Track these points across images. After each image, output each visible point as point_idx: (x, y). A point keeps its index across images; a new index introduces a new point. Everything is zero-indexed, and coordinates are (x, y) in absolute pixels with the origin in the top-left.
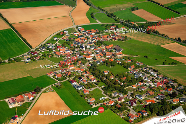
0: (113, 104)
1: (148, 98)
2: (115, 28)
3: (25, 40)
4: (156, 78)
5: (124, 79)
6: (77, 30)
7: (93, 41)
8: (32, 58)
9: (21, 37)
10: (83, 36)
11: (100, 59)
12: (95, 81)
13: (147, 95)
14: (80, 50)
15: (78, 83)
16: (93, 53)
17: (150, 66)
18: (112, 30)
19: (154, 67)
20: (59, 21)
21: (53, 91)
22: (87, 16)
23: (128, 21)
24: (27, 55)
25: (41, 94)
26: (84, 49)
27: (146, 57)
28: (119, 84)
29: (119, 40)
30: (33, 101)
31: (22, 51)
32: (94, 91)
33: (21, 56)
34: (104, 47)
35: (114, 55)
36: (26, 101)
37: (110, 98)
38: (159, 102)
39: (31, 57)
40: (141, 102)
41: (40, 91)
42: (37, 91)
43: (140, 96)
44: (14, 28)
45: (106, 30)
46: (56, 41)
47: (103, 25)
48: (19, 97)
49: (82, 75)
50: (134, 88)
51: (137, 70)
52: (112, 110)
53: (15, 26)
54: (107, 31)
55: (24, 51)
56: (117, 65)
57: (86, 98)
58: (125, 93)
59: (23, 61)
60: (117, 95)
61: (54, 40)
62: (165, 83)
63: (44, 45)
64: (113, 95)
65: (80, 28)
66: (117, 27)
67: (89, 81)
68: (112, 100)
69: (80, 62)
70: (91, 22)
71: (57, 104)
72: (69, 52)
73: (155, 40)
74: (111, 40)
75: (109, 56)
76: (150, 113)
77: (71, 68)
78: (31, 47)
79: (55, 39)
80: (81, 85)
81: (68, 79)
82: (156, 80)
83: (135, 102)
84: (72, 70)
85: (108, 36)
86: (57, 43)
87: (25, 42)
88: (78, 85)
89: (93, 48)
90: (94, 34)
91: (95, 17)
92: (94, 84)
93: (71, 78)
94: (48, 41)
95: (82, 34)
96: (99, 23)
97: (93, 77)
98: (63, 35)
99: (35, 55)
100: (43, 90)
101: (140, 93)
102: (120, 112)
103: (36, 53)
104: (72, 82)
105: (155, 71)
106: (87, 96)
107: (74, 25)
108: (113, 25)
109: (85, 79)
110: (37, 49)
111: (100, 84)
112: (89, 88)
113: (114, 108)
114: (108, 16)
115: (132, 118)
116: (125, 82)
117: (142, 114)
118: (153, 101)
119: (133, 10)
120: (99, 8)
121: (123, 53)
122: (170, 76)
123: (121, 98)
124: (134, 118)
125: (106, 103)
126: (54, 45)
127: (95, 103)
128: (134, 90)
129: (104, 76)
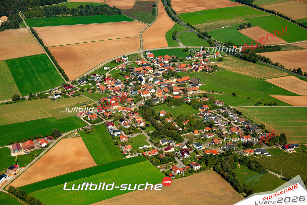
0: (157, 153)
1: (210, 148)
2: (204, 55)
3: (61, 70)
4: (236, 123)
5: (185, 123)
6: (143, 57)
7: (161, 72)
8: (63, 94)
9: (56, 65)
10: (149, 65)
11: (162, 96)
12: (142, 125)
13: (211, 144)
14: (137, 84)
15: (117, 127)
16: (155, 89)
17: (234, 107)
18: (197, 58)
19: (238, 108)
20: (121, 43)
21: (77, 136)
22: (166, 36)
23: (228, 44)
24: (57, 90)
25: (59, 140)
26: (143, 82)
27: (234, 94)
28: (176, 129)
29: (203, 71)
30: (46, 148)
31: (53, 84)
32: (135, 137)
33: (49, 90)
34: (174, 80)
35: (185, 91)
36: (36, 148)
37: (154, 147)
38: (223, 153)
39: (63, 92)
40: (197, 153)
41: (59, 135)
42: (56, 135)
43: (198, 145)
44: (49, 53)
45: (188, 57)
46: (107, 71)
47: (186, 50)
48: (28, 143)
49: (127, 117)
50: (197, 134)
51: (212, 111)
52: (151, 162)
53: (52, 51)
54: (190, 58)
55: (56, 84)
56: (185, 105)
57: (121, 147)
58: (180, 140)
59: (50, 97)
60: (166, 143)
61: (103, 70)
62: (244, 130)
63: (87, 76)
64: (161, 143)
65: (149, 53)
67: (134, 125)
68: (156, 148)
69: (131, 99)
70: (169, 46)
71: (78, 153)
72: (120, 86)
73: (260, 72)
74: (191, 70)
75: (178, 93)
76: (204, 165)
78: (67, 79)
79: (105, 68)
80: (120, 129)
81: (105, 121)
82: (234, 125)
83: (188, 153)
84: (115, 110)
85: (189, 64)
86: (107, 74)
87: (61, 73)
88: (116, 129)
89: (157, 81)
90: (167, 62)
91: (178, 38)
92: (140, 129)
93: (109, 121)
94: (95, 71)
95: (149, 62)
96: (181, 46)
97: (141, 120)
98: (120, 62)
99: (70, 89)
100: (64, 135)
101: (201, 141)
102: (162, 165)
103: (72, 87)
104: (107, 125)
105: (237, 112)
106: (124, 144)
107: (141, 49)
109: (130, 121)
110: (74, 82)
111: (147, 129)
112: (130, 133)
113: (154, 160)
114: (199, 36)
115: (175, 172)
116: (186, 126)
117: (192, 167)
118: (216, 152)
119: (242, 27)
120: (188, 25)
121: (201, 88)
122: (258, 121)
123: (169, 147)
124: (178, 172)
125: (147, 153)
126: (102, 76)
127: (132, 152)
128: (195, 137)
129: (158, 118)
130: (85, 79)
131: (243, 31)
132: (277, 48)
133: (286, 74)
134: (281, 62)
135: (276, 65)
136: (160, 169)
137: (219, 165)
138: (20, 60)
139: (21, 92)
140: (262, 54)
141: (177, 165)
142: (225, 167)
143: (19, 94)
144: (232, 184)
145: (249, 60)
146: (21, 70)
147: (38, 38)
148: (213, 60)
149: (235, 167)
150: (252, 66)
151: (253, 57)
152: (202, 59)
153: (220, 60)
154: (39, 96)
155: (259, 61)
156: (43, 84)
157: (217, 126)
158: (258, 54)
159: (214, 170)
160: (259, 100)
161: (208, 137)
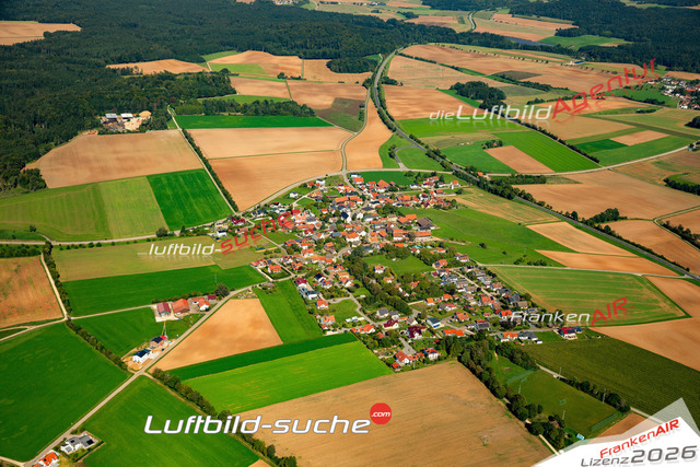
0: (372, 330)
1: (451, 326)
2: (436, 183)
3: (226, 194)
4: (487, 290)
5: (413, 286)
6: (347, 181)
7: (374, 206)
8: (230, 231)
9: (220, 187)
10: (356, 193)
11: (377, 242)
12: (348, 285)
13: (453, 320)
14: (339, 222)
15: (312, 287)
16: (366, 230)
17: (485, 265)
18: (426, 187)
19: (490, 267)
20: (313, 159)
21: (253, 297)
22: (380, 152)
23: (471, 169)
24: (222, 224)
25: (226, 302)
26: (349, 220)
27: (482, 245)
28: (400, 295)
29: (436, 207)
30: (206, 313)
31: (215, 215)
32: (340, 303)
33: (210, 224)
34: (395, 219)
35: (411, 237)
36: (191, 312)
37: (369, 320)
38: (472, 336)
39: (230, 228)
40: (433, 333)
41: (226, 294)
42: (221, 293)
43: (434, 321)
44: (210, 169)
45: (413, 185)
46: (295, 199)
47: (409, 174)
48: (180, 303)
49: (325, 272)
50: (431, 304)
51: (452, 270)
52: (365, 343)
53: (213, 165)
54: (415, 187)
55: (220, 215)
56: (411, 258)
57: (318, 317)
58: (407, 312)
59: (211, 234)
60: (386, 315)
61: (289, 198)
62: (501, 301)
63: (266, 205)
64: (378, 314)
65: (356, 176)
66: (441, 180)
67: (336, 284)
68: (372, 323)
69: (331, 244)
70: (384, 167)
71: (255, 323)
72: (314, 223)
73: (518, 214)
74: (417, 205)
75: (400, 239)
76: (443, 353)
77: (306, 256)
78: (236, 209)
79: (292, 195)
80: (316, 290)
81: (293, 275)
82: (486, 292)
83: (420, 333)
84: (307, 259)
85: (414, 196)
86: (295, 204)
87: (227, 198)
88: (311, 289)
89: (371, 219)
90: (383, 191)
91: (397, 156)
92: (346, 291)
93: (300, 276)
94: (276, 199)
95: (355, 190)
96: (402, 168)
97: (347, 277)
98: (313, 188)
99: (240, 224)
100: (232, 294)
101: (438, 315)
102: (380, 349)
103: (243, 221)
104: (298, 282)
105: (490, 273)
106: (323, 313)
107: (344, 170)
108: (434, 174)
109: (331, 278)
110: (246, 214)
111: (357, 291)
112: (332, 297)
113: (370, 340)
114: (428, 155)
115: (401, 361)
116: (415, 290)
117: (426, 355)
118: (460, 332)
119: (489, 145)
120: (412, 137)
121: (434, 233)
122: (521, 289)
123: (391, 322)
124: (406, 361)
125: (358, 329)
126: (287, 207)
127: (335, 327)
128: (429, 308)
129: (373, 276)
130: (262, 209)
131: (491, 151)
132: (541, 180)
133: (555, 218)
134: (548, 202)
135: (541, 204)
136: (378, 355)
137: (467, 354)
138: (168, 176)
139: (169, 224)
140: (521, 188)
141: (404, 351)
142: (476, 358)
143: (167, 228)
144: (487, 384)
145: (501, 195)
146: (169, 192)
147: (194, 146)
148: (449, 191)
149: (490, 358)
150: (507, 204)
151: (507, 192)
152: (433, 189)
153: (459, 192)
154: (194, 232)
155: (516, 197)
156: (200, 214)
157: (461, 293)
158: (514, 186)
159: (459, 360)
160: (520, 256)
161: (448, 309)
